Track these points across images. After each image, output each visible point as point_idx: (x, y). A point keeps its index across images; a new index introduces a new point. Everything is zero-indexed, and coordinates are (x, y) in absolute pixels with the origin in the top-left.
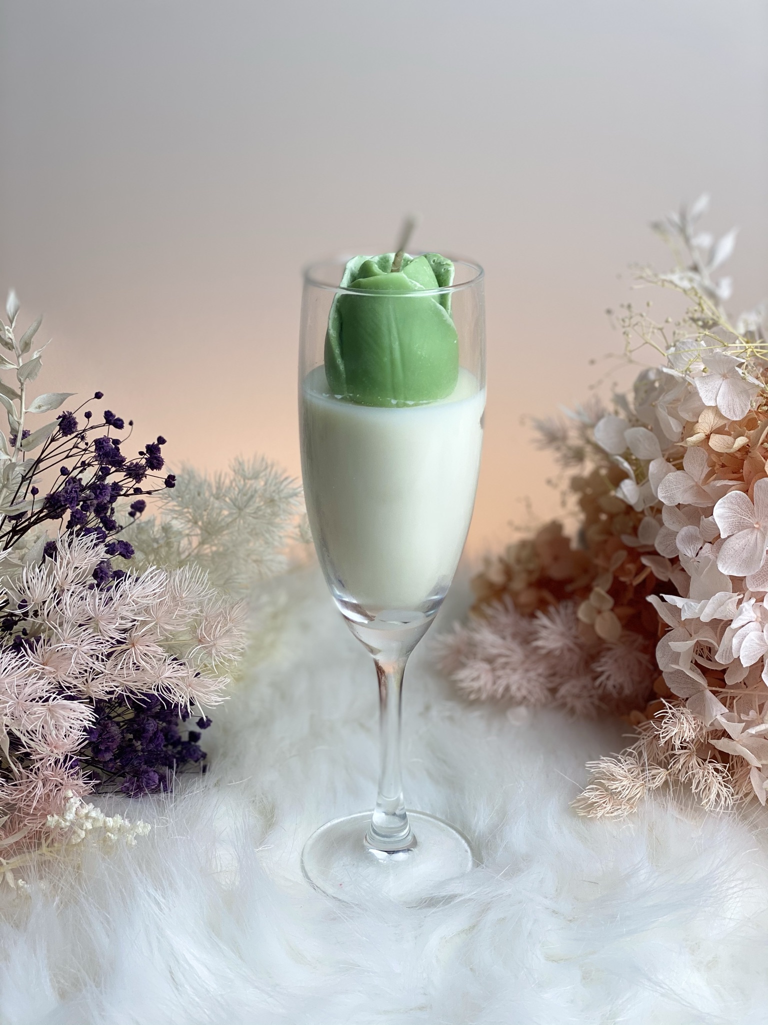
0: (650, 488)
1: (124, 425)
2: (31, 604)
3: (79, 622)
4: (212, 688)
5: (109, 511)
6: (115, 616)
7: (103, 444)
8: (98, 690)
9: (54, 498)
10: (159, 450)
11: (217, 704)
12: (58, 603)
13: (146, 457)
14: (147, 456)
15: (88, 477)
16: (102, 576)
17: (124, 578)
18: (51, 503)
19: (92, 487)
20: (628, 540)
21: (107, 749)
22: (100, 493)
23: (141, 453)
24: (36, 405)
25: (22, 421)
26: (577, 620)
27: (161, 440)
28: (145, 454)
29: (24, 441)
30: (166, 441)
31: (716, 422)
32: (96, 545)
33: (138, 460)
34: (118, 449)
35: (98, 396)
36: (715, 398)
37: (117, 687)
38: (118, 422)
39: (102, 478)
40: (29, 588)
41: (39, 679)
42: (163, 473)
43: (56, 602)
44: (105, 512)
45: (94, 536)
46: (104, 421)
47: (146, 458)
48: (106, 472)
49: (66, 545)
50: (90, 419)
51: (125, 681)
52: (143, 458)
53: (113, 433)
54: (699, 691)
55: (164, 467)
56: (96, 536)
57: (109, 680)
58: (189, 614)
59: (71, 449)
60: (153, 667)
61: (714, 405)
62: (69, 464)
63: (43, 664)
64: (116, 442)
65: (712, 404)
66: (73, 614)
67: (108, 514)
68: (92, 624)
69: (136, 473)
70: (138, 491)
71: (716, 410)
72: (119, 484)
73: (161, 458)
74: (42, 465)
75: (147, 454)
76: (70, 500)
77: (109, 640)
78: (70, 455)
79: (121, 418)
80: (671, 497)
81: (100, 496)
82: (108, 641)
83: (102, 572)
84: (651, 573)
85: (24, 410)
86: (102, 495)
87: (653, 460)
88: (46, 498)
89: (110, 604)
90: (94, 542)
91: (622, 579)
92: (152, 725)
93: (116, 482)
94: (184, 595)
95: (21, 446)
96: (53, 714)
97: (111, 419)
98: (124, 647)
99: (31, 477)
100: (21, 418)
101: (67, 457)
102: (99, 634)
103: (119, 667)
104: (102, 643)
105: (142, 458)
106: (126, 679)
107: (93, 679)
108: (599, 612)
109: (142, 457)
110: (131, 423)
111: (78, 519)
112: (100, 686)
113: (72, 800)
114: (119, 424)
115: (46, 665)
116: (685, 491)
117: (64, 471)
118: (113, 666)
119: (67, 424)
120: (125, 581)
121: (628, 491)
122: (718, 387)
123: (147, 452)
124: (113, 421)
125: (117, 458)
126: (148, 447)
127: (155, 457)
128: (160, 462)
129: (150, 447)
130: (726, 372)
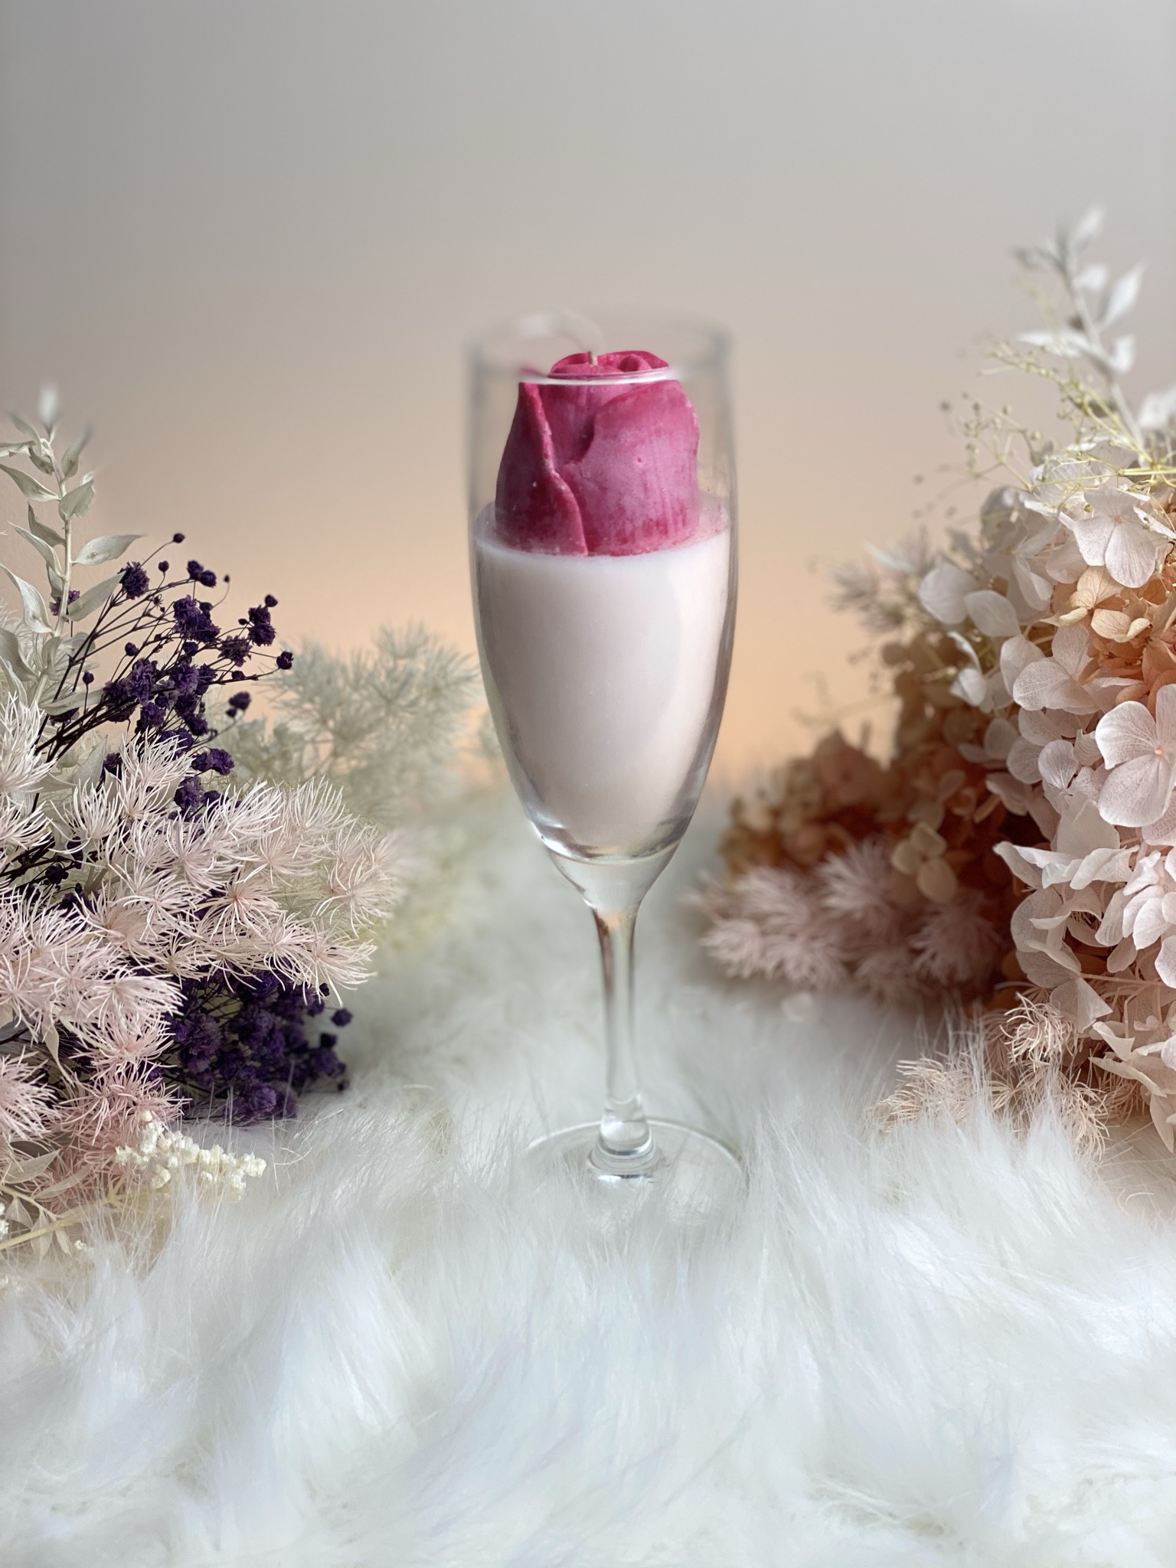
0: (1002, 680)
1: (217, 580)
2: (86, 841)
3: (156, 866)
4: (351, 959)
5: (198, 708)
6: (208, 855)
7: (185, 607)
8: (187, 963)
9: (117, 689)
10: (268, 615)
11: (358, 983)
12: (125, 840)
13: (249, 626)
14: (252, 624)
15: (165, 658)
16: (188, 800)
17: (219, 800)
18: (112, 695)
19: (173, 672)
20: (968, 752)
21: (202, 1055)
22: (184, 679)
23: (242, 622)
24: (89, 553)
25: (68, 577)
26: (890, 868)
27: (271, 601)
28: (248, 623)
29: (72, 606)
30: (277, 602)
31: (1103, 589)
32: (178, 754)
33: (237, 633)
34: (208, 616)
35: (178, 538)
36: (1102, 553)
37: (213, 960)
38: (208, 577)
39: (187, 659)
40: (83, 820)
41: (99, 947)
42: (275, 649)
43: (122, 837)
44: (191, 709)
45: (174, 741)
46: (188, 576)
47: (249, 629)
48: (191, 650)
49: (135, 754)
50: (167, 572)
51: (224, 951)
52: (246, 627)
53: (201, 593)
54: (1069, 980)
55: (275, 641)
56: (177, 741)
57: (202, 950)
58: (315, 853)
59: (140, 619)
60: (264, 931)
61: (1100, 564)
62: (137, 640)
63: (106, 927)
64: (206, 607)
65: (1098, 562)
66: (147, 854)
67: (196, 712)
68: (176, 868)
70: (238, 676)
71: (1104, 572)
72: (211, 667)
73: (271, 627)
74: (98, 642)
75: (250, 622)
76: (140, 689)
77: (201, 889)
78: (138, 626)
79: (213, 571)
80: (1032, 698)
81: (183, 683)
82: (198, 891)
83: (187, 793)
84: (1001, 805)
85: (70, 561)
86: (186, 681)
87: (1007, 638)
88: (104, 689)
89: (201, 839)
90: (175, 750)
91: (958, 811)
92: (266, 1020)
93: (207, 664)
94: (308, 825)
95: (67, 613)
96: (121, 996)
97: (198, 574)
98: (221, 901)
99: (83, 659)
100: (66, 571)
101: (135, 629)
102: (186, 881)
103: (215, 931)
104: (189, 895)
105: (243, 629)
106: (225, 948)
107: (179, 949)
108: (924, 859)
110: (227, 579)
111: (152, 717)
112: (188, 958)
113: (151, 1125)
114: (208, 580)
115: (110, 928)
116: (1054, 689)
117: (131, 650)
118: (206, 930)
119: (134, 581)
120: (221, 804)
121: (970, 684)
122: (1108, 537)
123: (251, 619)
124: (199, 576)
125: (206, 629)
126: (252, 612)
127: (263, 627)
128: (270, 634)
129: (255, 611)
130: (1119, 513)
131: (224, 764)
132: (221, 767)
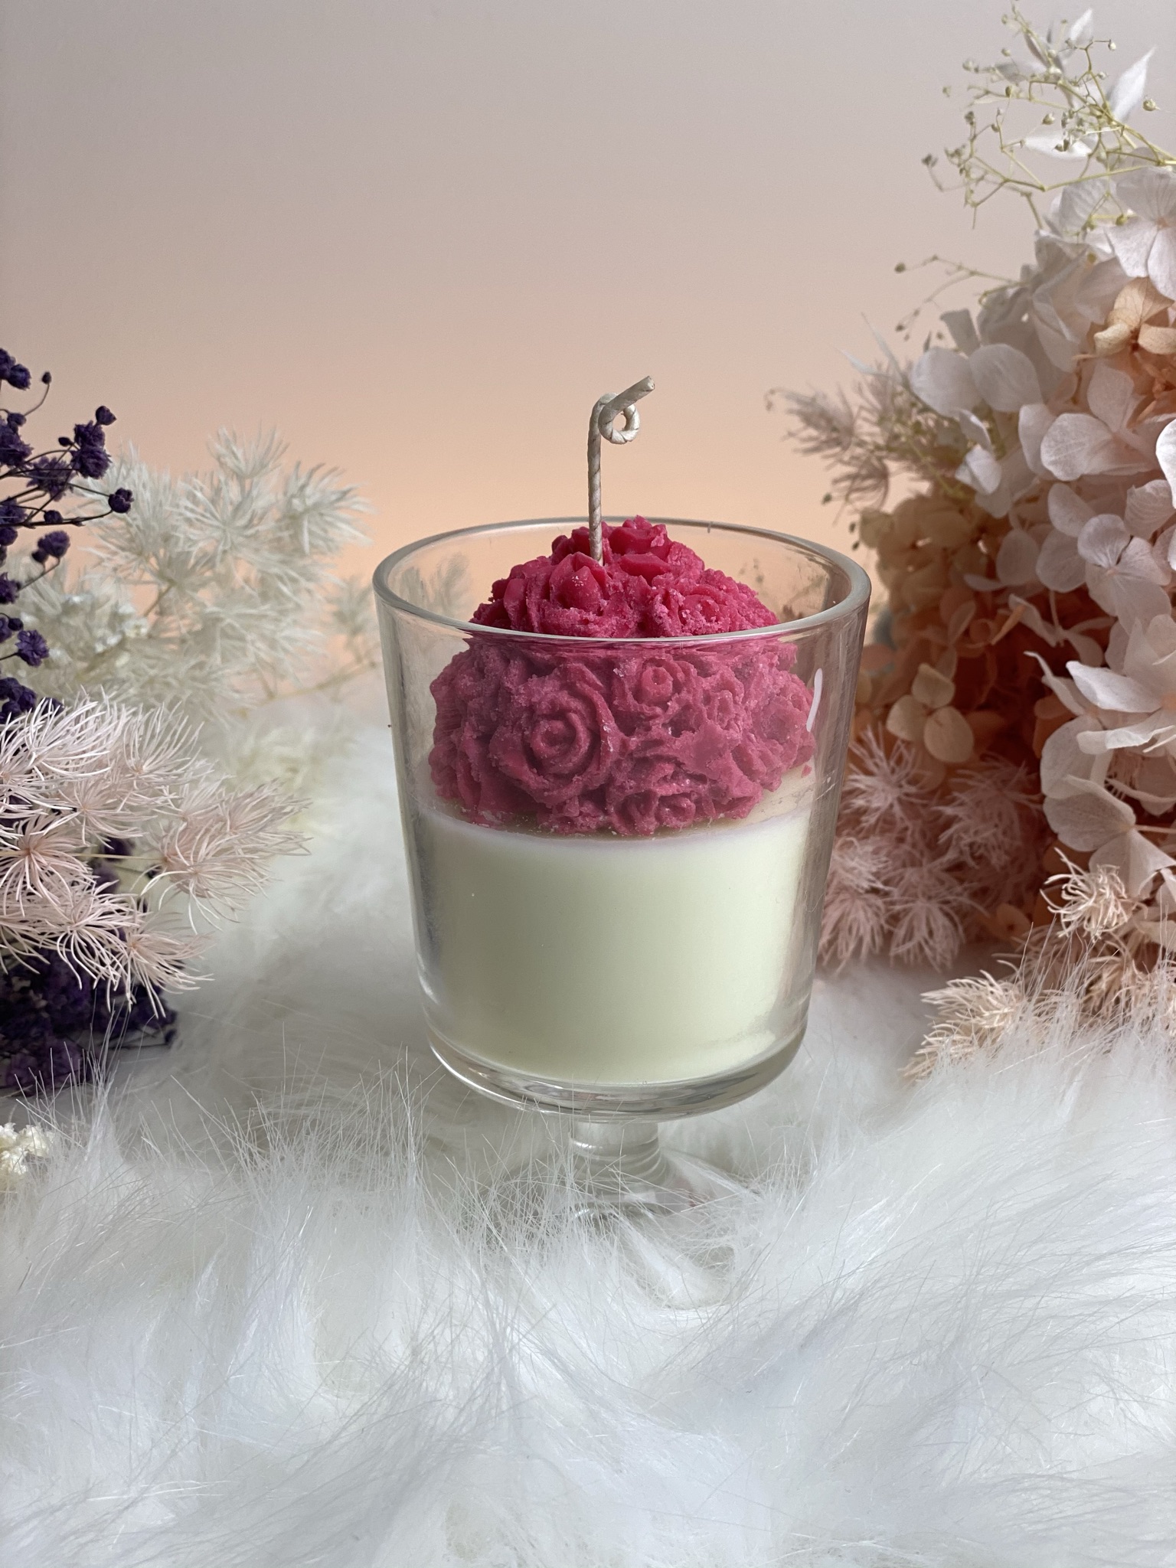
1: (31, 381)
10: (100, 437)
13: (73, 449)
14: (76, 447)
23: (64, 441)
27: (104, 416)
28: (72, 444)
30: (115, 419)
31: (1147, 309)
33: (58, 455)
34: (18, 434)
36: (1144, 261)
38: (18, 374)
52: (68, 450)
53: (9, 397)
61: (1143, 275)
64: (15, 419)
65: (1140, 273)
69: (51, 479)
71: (1146, 285)
73: (104, 453)
75: (76, 445)
79: (25, 365)
97: (5, 369)
105: (65, 451)
109: (66, 448)
110: (46, 379)
114: (19, 379)
122: (1149, 243)
123: (76, 440)
124: (8, 373)
125: (12, 447)
126: (79, 430)
127: (92, 452)
128: (101, 462)
129: (83, 430)
130: (1163, 214)
131: (35, 652)
132: (29, 654)
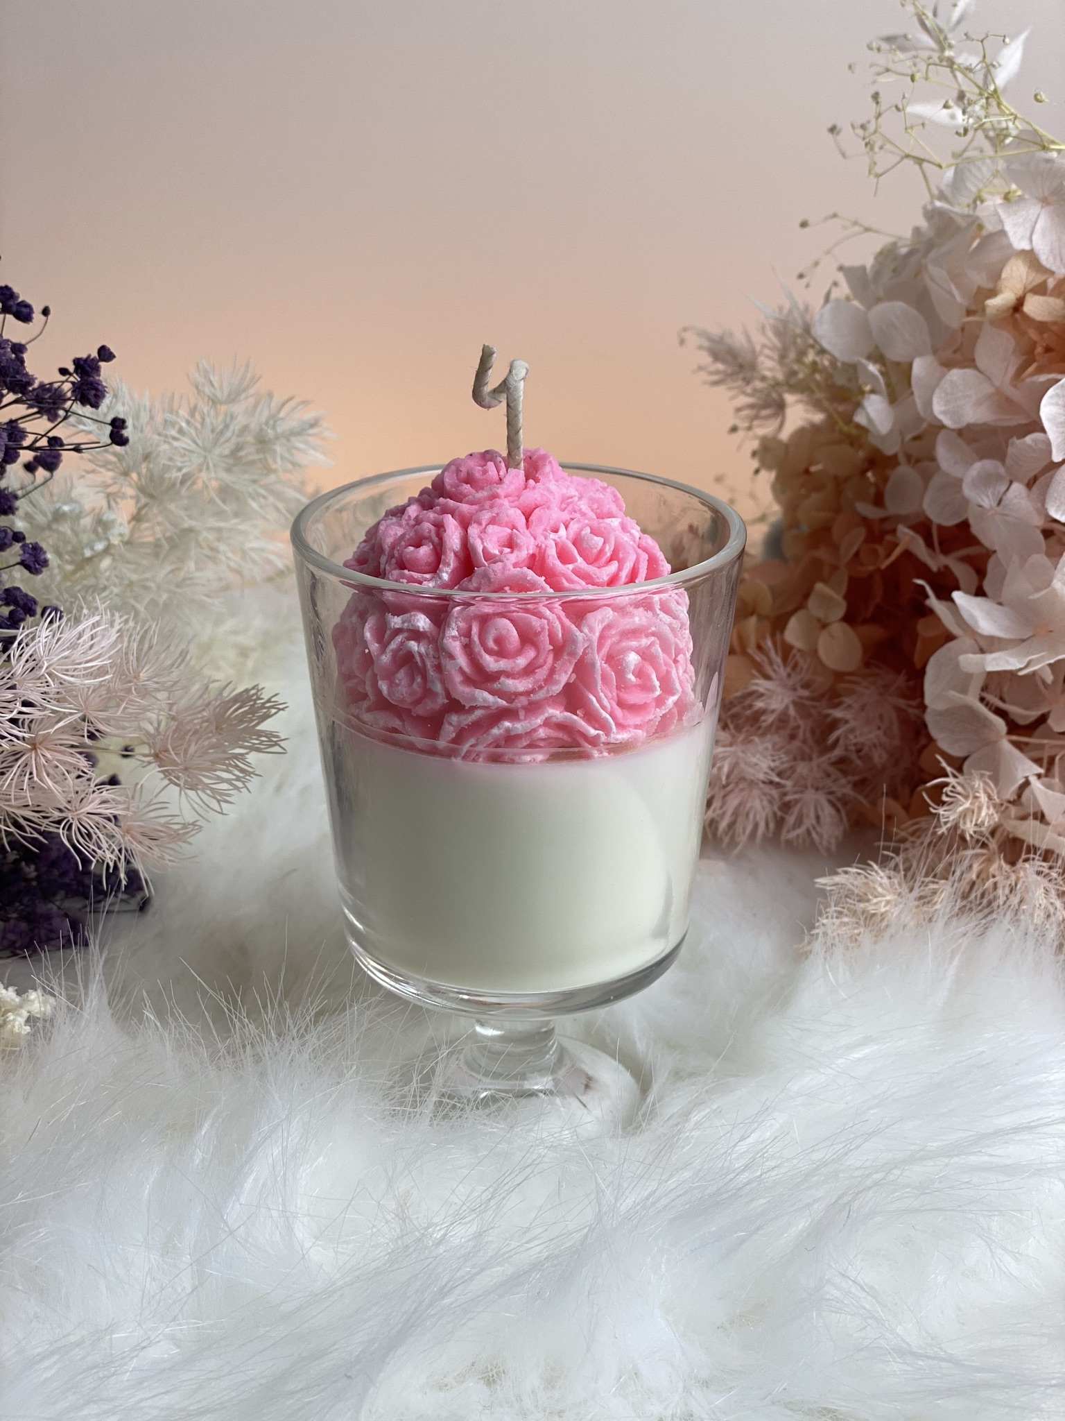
1: (34, 315)
10: (97, 369)
13: (72, 379)
14: (75, 378)
23: (63, 371)
27: (105, 353)
28: (71, 374)
31: (1031, 278)
33: (58, 384)
34: (22, 362)
36: (1029, 236)
47: (73, 383)
52: (67, 381)
53: (13, 329)
54: (988, 743)
61: (1027, 247)
64: (19, 349)
65: (1025, 245)
70: (56, 443)
71: (1030, 257)
73: (101, 384)
75: (75, 375)
79: (29, 301)
97: (11, 304)
105: (63, 382)
108: (824, 626)
109: (66, 378)
110: (46, 312)
121: (875, 411)
122: (1034, 219)
123: (76, 371)
124: (14, 309)
125: (20, 376)
126: (77, 362)
127: (91, 384)
128: (99, 393)
129: (82, 362)
130: (1046, 193)
131: (37, 561)
132: (32, 565)
